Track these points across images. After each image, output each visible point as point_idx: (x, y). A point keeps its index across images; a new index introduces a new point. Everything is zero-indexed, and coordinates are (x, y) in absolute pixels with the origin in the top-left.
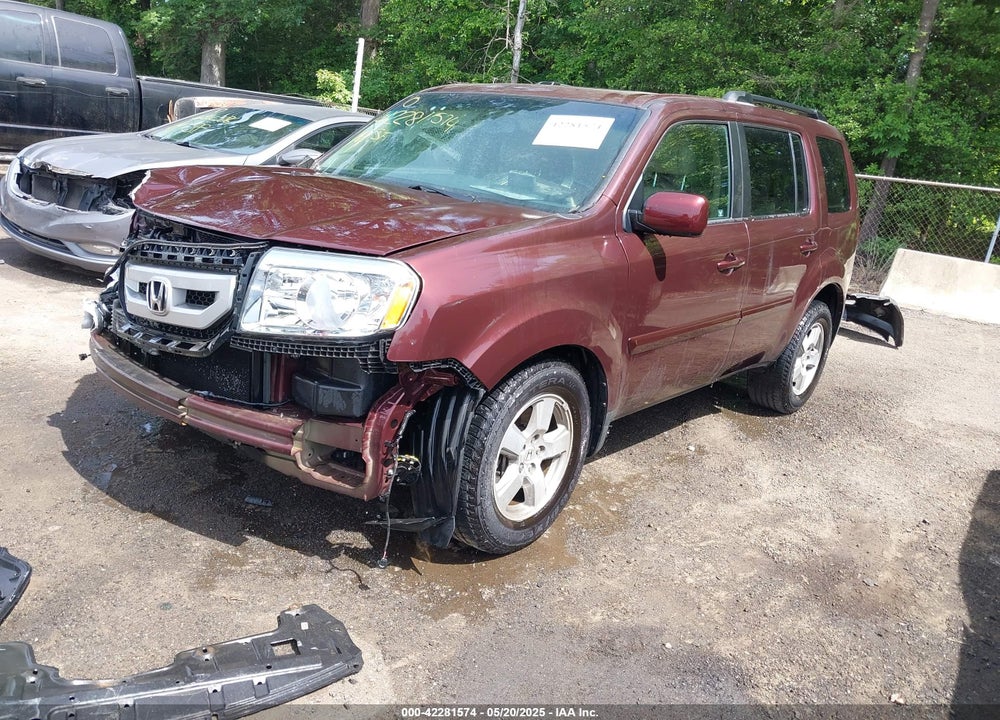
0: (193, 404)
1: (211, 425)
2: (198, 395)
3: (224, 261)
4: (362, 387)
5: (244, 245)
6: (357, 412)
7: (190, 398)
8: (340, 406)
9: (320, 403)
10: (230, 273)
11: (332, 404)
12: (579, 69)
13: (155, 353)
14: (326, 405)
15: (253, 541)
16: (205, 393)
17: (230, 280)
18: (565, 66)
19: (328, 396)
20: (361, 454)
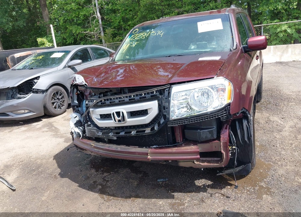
0: (152, 152)
1: (158, 158)
2: (152, 148)
3: (151, 96)
4: (215, 127)
5: (159, 88)
6: (215, 137)
7: (149, 150)
8: (209, 136)
9: (202, 137)
10: (155, 100)
11: (206, 136)
12: (120, 20)
13: (115, 139)
14: (204, 137)
15: (176, 194)
16: (155, 146)
17: (156, 103)
18: (116, 20)
19: (204, 134)
20: (221, 151)
